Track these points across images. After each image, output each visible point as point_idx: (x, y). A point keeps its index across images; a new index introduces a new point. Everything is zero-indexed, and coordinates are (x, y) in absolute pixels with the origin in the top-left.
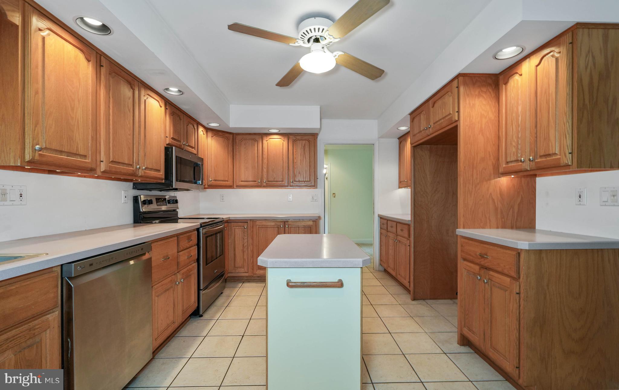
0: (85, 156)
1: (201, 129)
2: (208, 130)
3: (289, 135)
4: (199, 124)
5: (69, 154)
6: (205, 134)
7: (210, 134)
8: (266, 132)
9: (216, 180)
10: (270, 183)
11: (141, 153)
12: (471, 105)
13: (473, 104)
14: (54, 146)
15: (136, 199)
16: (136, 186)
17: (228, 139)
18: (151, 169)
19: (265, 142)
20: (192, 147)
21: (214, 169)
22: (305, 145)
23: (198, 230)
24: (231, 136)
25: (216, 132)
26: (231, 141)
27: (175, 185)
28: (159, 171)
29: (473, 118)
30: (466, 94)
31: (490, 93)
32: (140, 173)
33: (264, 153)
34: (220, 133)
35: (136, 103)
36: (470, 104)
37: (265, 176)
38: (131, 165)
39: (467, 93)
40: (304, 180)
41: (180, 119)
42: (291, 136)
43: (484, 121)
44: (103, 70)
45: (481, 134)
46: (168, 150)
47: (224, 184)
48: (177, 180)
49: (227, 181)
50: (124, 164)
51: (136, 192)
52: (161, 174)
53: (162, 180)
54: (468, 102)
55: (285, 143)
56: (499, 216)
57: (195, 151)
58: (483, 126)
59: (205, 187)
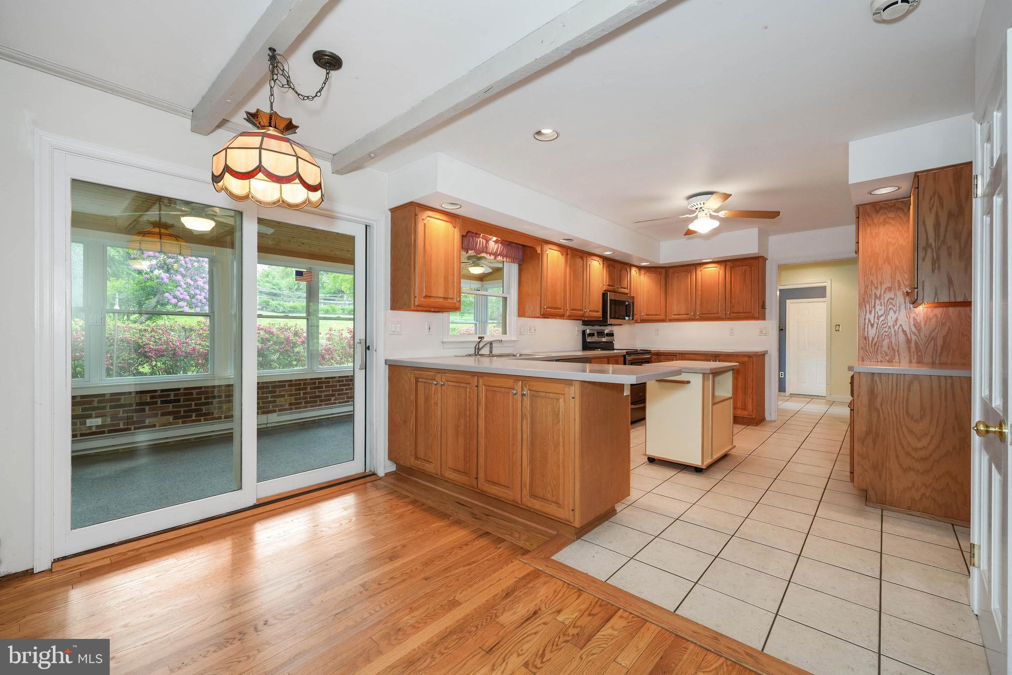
0: (560, 309)
1: (634, 271)
2: (640, 268)
3: (727, 263)
4: (631, 266)
5: (555, 308)
6: (638, 272)
7: (643, 272)
8: (700, 262)
9: (648, 315)
10: (704, 315)
11: (588, 302)
12: (874, 234)
13: (876, 233)
14: (550, 305)
15: (584, 332)
16: (586, 323)
17: (660, 274)
18: (593, 311)
19: (699, 273)
20: (625, 288)
21: (646, 304)
22: (745, 271)
23: (624, 356)
24: (664, 270)
25: (649, 269)
26: (663, 276)
27: (610, 321)
28: (598, 312)
29: (876, 248)
30: (866, 223)
31: (901, 218)
32: (587, 314)
33: (697, 284)
34: (653, 270)
35: (585, 267)
36: (871, 233)
37: (698, 307)
38: (581, 310)
39: (867, 223)
40: (744, 311)
41: (615, 268)
42: (728, 263)
43: (891, 249)
44: (568, 256)
45: (886, 263)
46: (604, 295)
47: (656, 318)
48: (611, 318)
49: (659, 315)
50: (577, 310)
51: (584, 328)
52: (600, 314)
53: (600, 318)
54: (868, 231)
55: (722, 272)
56: (913, 349)
57: (626, 291)
58: (890, 255)
59: (637, 322)
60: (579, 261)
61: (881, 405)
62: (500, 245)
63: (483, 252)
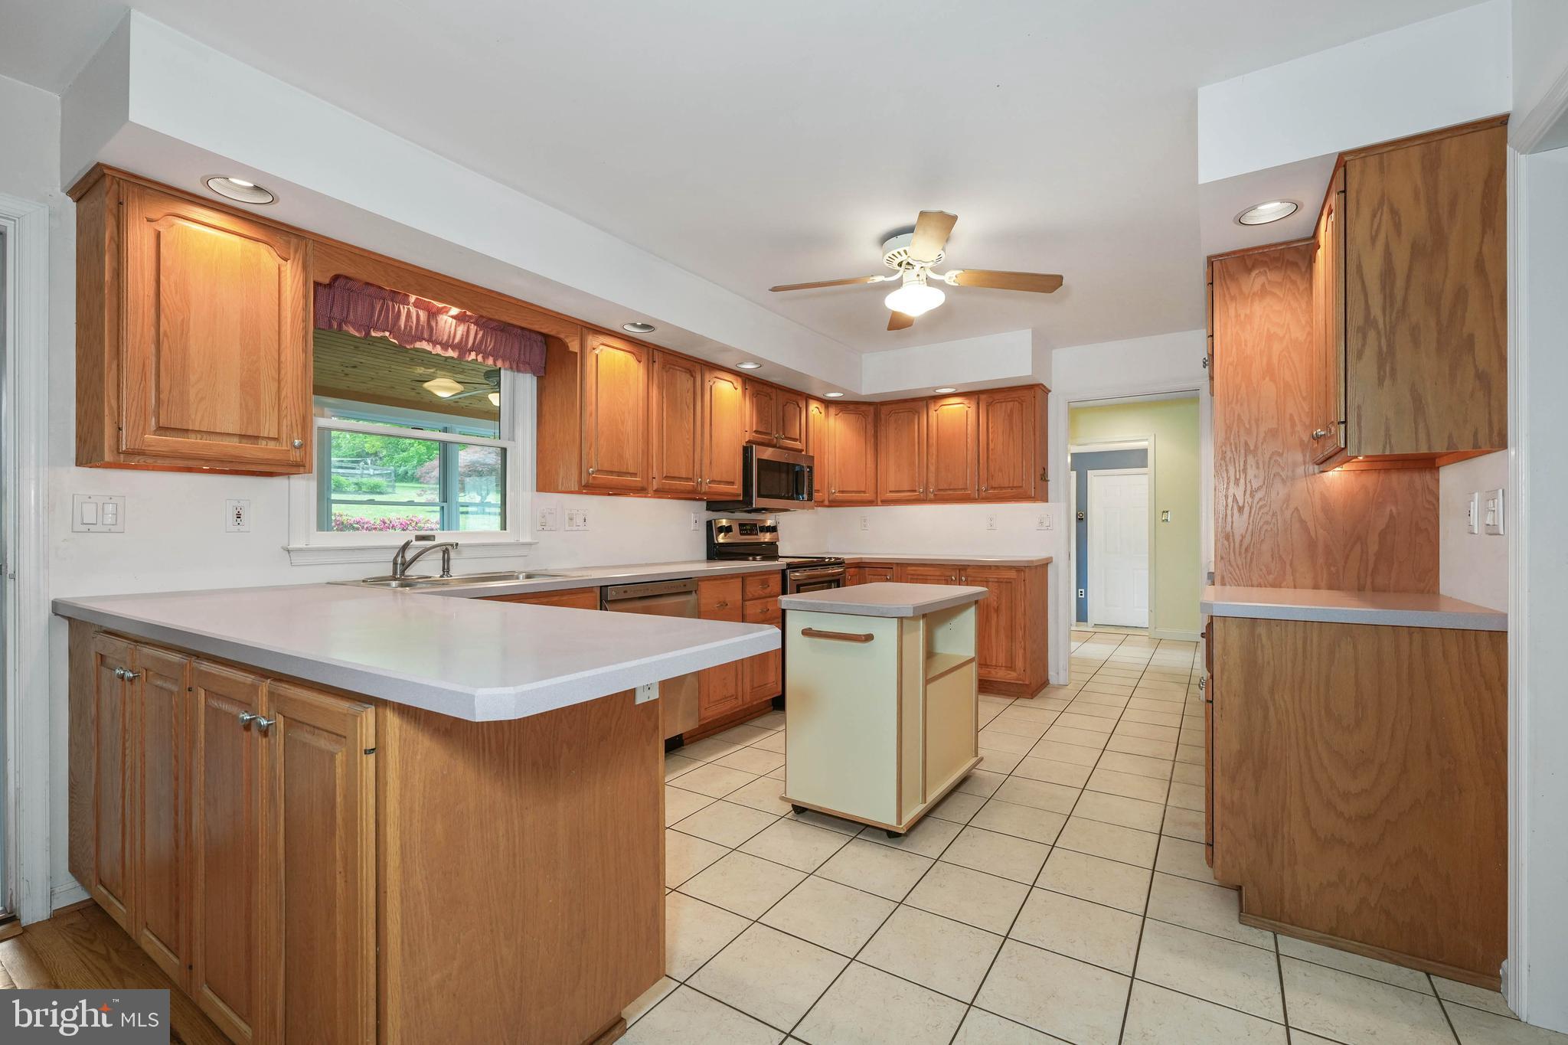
0: (634, 475)
1: (814, 408)
2: (827, 403)
3: (986, 397)
4: (808, 397)
5: (620, 474)
6: (823, 411)
7: (832, 411)
8: (933, 394)
9: (843, 492)
10: (942, 493)
11: (706, 461)
12: (1242, 317)
13: (1246, 315)
14: (606, 467)
15: (709, 524)
16: (714, 505)
17: (865, 415)
18: (719, 482)
19: (932, 413)
20: (795, 440)
21: (840, 472)
22: (1012, 411)
23: (783, 572)
24: (872, 408)
25: (845, 406)
26: (870, 419)
27: (757, 502)
28: (732, 483)
29: (1246, 345)
30: (1227, 296)
31: (1294, 282)
32: (705, 488)
33: (930, 435)
34: (851, 407)
35: (698, 393)
36: (1237, 316)
37: (932, 479)
38: (688, 479)
39: (1230, 294)
40: (1011, 485)
41: (771, 399)
42: (983, 397)
43: (1277, 347)
44: (656, 365)
45: (1267, 379)
46: (747, 451)
47: (859, 498)
48: (759, 495)
49: (864, 492)
50: (680, 479)
51: (711, 515)
52: (737, 488)
53: (739, 495)
54: (1232, 312)
55: (972, 412)
56: (1321, 560)
57: (797, 445)
58: (1275, 360)
59: (821, 504)
60: (683, 381)
61: (1272, 691)
62: (473, 328)
63: (421, 339)
